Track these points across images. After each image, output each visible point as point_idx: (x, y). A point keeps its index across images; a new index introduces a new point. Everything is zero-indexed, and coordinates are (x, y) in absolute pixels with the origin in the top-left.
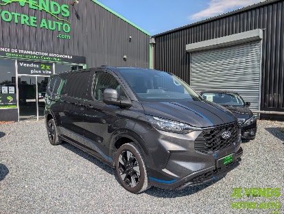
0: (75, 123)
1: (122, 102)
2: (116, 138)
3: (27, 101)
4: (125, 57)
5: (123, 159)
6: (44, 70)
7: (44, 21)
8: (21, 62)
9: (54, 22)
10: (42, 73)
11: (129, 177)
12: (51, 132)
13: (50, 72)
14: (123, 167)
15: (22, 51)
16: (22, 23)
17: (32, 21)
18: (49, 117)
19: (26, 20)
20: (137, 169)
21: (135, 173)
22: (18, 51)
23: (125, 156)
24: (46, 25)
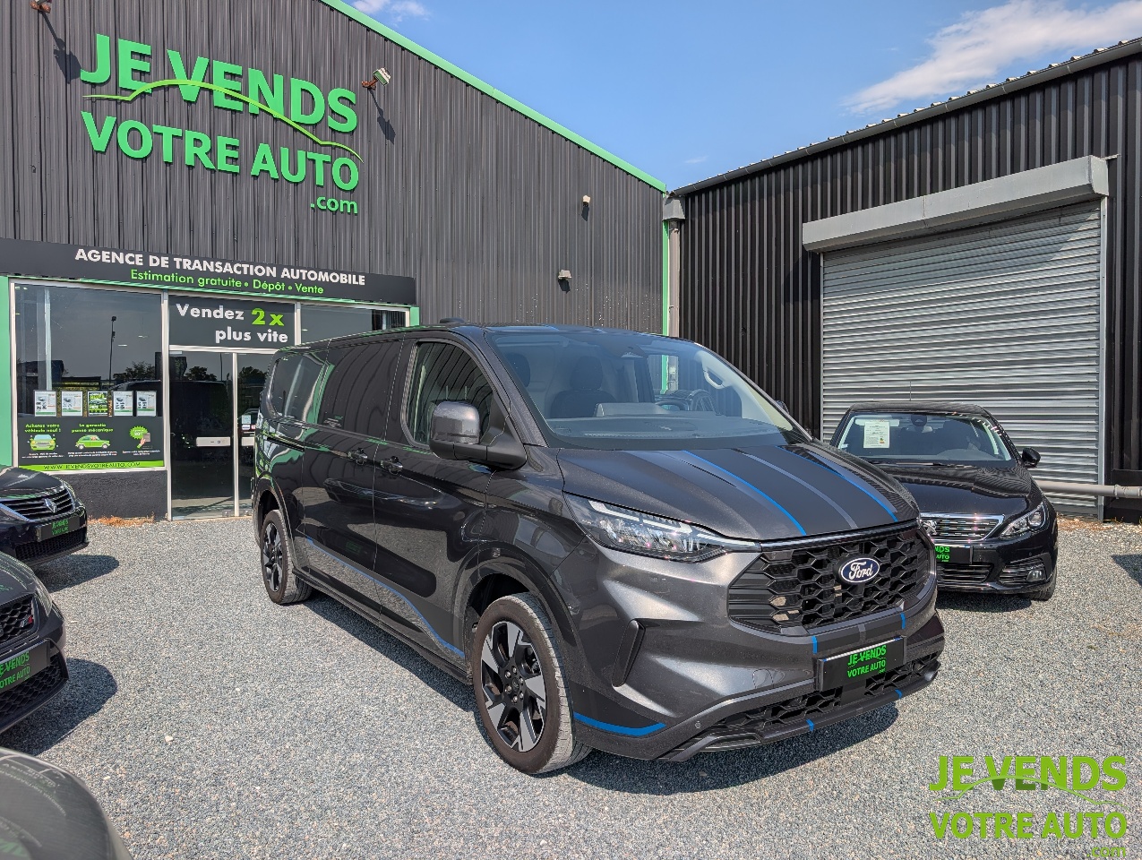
0: (356, 528)
1: (492, 449)
2: (473, 578)
3: (202, 442)
4: (565, 274)
5: (494, 651)
6: (263, 329)
7: (264, 150)
8: (183, 300)
9: (301, 155)
10: (255, 343)
11: (512, 715)
12: (272, 558)
13: (283, 338)
14: (497, 679)
15: (187, 264)
16: (189, 160)
17: (223, 153)
18: (266, 504)
19: (202, 152)
20: (536, 685)
21: (531, 701)
22: (172, 263)
23: (501, 638)
24: (270, 166)
